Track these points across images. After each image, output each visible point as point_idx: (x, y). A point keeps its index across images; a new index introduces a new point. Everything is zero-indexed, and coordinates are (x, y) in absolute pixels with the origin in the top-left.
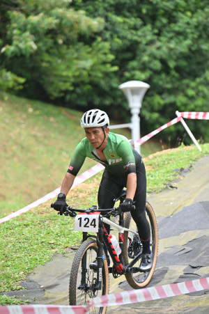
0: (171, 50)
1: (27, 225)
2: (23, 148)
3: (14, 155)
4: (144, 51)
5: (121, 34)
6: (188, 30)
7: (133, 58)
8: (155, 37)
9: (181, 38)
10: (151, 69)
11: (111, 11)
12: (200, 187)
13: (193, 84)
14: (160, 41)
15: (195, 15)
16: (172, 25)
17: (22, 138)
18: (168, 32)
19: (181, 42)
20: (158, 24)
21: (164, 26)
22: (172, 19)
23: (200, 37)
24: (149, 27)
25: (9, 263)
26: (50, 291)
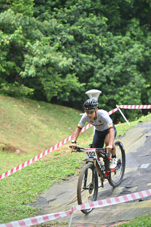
0: (111, 71)
1: (38, 168)
2: (36, 127)
3: (31, 131)
4: (97, 72)
5: (85, 63)
6: (120, 61)
7: (92, 76)
8: (103, 65)
9: (117, 65)
10: (101, 81)
11: (80, 52)
12: (130, 145)
13: (122, 89)
14: (105, 66)
15: (124, 53)
16: (111, 59)
17: (35, 121)
18: (110, 62)
19: (116, 66)
20: (104, 58)
21: (107, 59)
22: (112, 56)
23: (126, 64)
24: (99, 60)
25: (30, 188)
26: (52, 202)
